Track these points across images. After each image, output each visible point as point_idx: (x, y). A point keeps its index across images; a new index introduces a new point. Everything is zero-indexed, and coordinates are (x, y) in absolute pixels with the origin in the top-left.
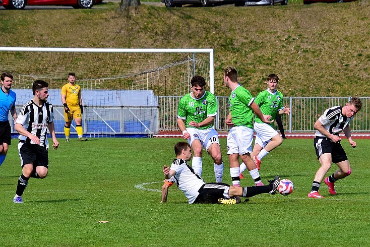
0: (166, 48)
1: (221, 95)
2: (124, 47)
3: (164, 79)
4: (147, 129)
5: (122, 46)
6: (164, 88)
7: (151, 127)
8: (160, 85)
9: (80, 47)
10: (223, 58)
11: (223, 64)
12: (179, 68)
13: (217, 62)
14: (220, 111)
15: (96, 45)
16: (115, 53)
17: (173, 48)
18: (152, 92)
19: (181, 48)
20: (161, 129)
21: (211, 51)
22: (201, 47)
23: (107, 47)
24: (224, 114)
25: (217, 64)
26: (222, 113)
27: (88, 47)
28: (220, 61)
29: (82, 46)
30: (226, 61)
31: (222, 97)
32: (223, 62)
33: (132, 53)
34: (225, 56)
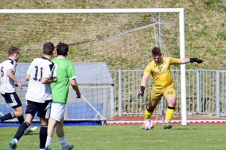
0: (132, 7)
1: (204, 68)
2: (77, 7)
3: (129, 47)
4: (98, 113)
5: (74, 5)
6: (129, 59)
7: (104, 111)
8: (124, 55)
9: (18, 7)
10: (207, 20)
11: (206, 27)
12: (148, 33)
13: (199, 25)
14: (202, 88)
15: (40, 4)
16: (64, 15)
17: (141, 7)
18: (104, 65)
19: (152, 7)
20: (125, 113)
21: (181, 11)
22: (177, 5)
23: (54, 7)
24: (208, 93)
25: (199, 27)
26: (205, 92)
27: (29, 7)
28: (203, 24)
29: (21, 5)
30: (210, 24)
31: (205, 70)
32: (207, 24)
33: (88, 14)
34: (210, 17)
